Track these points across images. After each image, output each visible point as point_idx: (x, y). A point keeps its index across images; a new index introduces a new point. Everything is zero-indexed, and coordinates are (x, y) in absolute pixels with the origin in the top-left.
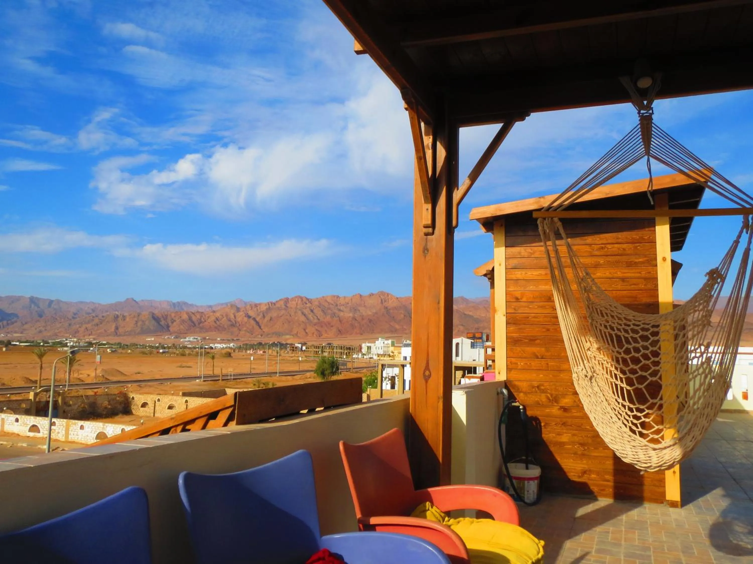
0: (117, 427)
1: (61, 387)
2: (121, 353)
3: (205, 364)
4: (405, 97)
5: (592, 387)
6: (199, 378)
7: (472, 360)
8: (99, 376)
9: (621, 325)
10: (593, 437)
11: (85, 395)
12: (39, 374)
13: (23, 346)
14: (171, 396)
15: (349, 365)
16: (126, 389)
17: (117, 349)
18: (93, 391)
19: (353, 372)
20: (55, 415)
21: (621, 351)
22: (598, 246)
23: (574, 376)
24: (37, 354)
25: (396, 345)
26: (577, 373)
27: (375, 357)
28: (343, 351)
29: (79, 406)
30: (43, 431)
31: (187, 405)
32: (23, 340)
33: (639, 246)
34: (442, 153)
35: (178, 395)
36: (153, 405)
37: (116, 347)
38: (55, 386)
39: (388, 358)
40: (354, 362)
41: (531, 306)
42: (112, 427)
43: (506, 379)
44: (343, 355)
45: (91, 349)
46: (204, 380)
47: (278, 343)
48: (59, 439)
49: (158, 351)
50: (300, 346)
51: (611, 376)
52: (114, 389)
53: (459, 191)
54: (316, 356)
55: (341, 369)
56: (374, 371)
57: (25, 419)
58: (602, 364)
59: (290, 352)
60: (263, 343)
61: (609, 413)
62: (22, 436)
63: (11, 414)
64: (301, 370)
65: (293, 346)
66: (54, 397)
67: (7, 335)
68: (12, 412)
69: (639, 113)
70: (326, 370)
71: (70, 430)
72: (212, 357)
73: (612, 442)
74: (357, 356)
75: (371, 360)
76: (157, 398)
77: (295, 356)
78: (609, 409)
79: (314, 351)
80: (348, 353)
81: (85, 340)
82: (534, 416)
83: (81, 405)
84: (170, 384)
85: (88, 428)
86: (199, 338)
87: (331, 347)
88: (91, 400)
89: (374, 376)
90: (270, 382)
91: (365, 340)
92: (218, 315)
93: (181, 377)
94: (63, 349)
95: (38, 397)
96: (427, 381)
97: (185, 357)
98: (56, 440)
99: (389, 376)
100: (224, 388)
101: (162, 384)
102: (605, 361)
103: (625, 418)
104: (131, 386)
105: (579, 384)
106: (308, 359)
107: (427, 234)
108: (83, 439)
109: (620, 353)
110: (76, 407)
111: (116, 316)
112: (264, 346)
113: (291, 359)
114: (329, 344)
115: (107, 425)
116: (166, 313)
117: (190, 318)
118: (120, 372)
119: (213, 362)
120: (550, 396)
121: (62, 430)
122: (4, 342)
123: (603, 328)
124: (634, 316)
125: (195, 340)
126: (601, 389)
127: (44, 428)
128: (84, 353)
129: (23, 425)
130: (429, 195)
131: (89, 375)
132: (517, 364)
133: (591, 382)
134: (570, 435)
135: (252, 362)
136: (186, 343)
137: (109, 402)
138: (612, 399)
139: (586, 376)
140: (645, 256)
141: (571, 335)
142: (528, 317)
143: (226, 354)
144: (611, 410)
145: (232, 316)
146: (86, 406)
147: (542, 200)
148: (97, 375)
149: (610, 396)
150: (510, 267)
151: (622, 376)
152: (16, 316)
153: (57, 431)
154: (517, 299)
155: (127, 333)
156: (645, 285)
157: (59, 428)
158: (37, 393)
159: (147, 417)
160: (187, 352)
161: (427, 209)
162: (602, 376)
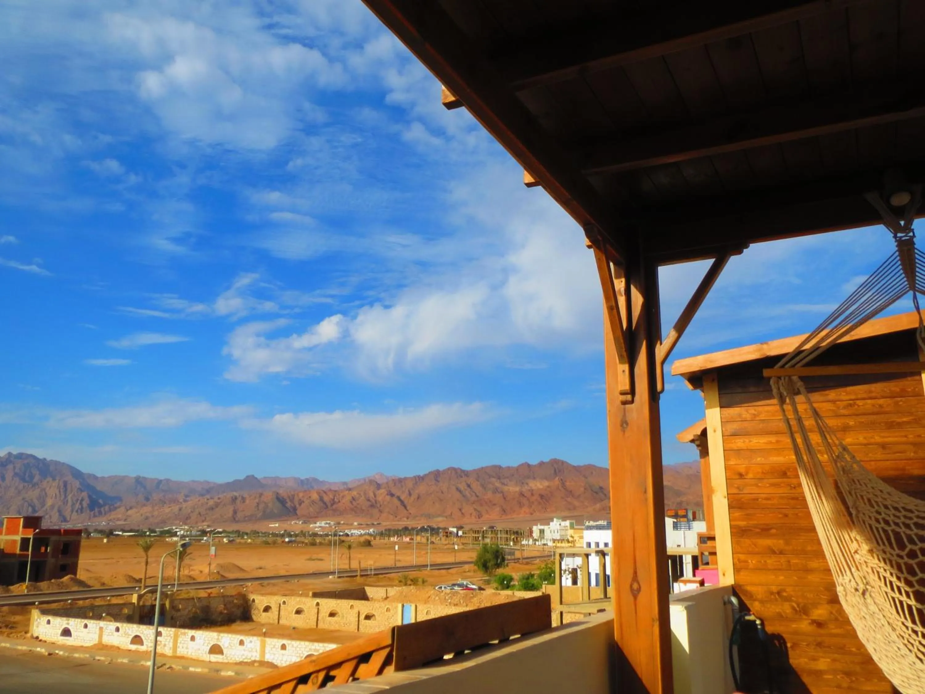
0: (234, 638)
1: (169, 587)
2: (240, 543)
3: (340, 555)
4: (589, 234)
5: (866, 605)
6: (333, 573)
7: (676, 546)
8: (214, 572)
9: (899, 517)
10: (863, 663)
11: (197, 598)
12: (144, 571)
13: (127, 536)
14: (299, 598)
15: (518, 555)
16: (245, 589)
17: (235, 538)
18: (206, 592)
19: (522, 564)
20: (162, 623)
21: (903, 553)
22: (845, 403)
23: (839, 589)
24: (142, 546)
25: (575, 527)
26: (842, 585)
27: (550, 544)
28: (509, 536)
29: (189, 611)
30: (147, 643)
31: (318, 609)
32: (127, 528)
33: (901, 401)
34: (638, 299)
35: (307, 596)
36: (278, 609)
37: (234, 535)
38: (163, 586)
39: (567, 545)
40: (524, 550)
41: (760, 485)
42: (229, 638)
43: (733, 583)
44: (509, 540)
45: (205, 538)
46: (339, 576)
47: (429, 528)
48: (165, 653)
49: (283, 540)
50: (455, 530)
51: (892, 589)
52: (231, 590)
53: (662, 345)
54: (475, 543)
55: (508, 560)
56: (549, 562)
57: (127, 628)
58: (878, 572)
59: (443, 539)
60: (410, 528)
61: (894, 642)
62: (122, 650)
63: (111, 621)
64: (457, 561)
65: (447, 531)
66: (161, 599)
67: (109, 524)
68: (112, 619)
69: (895, 237)
70: (490, 561)
71: (179, 641)
72: (348, 547)
73: (902, 683)
74: (527, 542)
75: (544, 546)
76: (282, 601)
77: (449, 544)
78: (894, 637)
79: (473, 537)
80: (515, 539)
81: (198, 527)
82: (776, 633)
83: (192, 609)
84: (298, 581)
85: (200, 639)
86: (332, 523)
87: (493, 531)
88: (205, 603)
89: (550, 568)
90: (419, 578)
91: (536, 522)
92: (355, 493)
93: (311, 572)
94: (172, 539)
95: (143, 600)
96: (635, 597)
97: (314, 547)
98: (163, 655)
99: (569, 568)
100: (363, 587)
101: (288, 581)
102: (882, 569)
103: (919, 650)
104: (252, 584)
105: (847, 600)
106: (465, 548)
107: (624, 403)
108: (193, 654)
109: (901, 557)
110: (186, 611)
111: (234, 497)
112: (411, 532)
113: (445, 547)
114: (493, 527)
115: (222, 635)
116: (293, 493)
117: (321, 499)
118: (239, 567)
119: (350, 553)
120: (795, 606)
121: (169, 642)
122: (105, 532)
123: (873, 523)
124: (916, 506)
125: (327, 525)
126: (880, 608)
127: (149, 639)
128: (197, 544)
129: (124, 635)
130: (625, 354)
131: (201, 572)
132: (746, 562)
133: (865, 598)
134: (829, 660)
135: (397, 552)
136: (316, 529)
137: (225, 605)
138: (897, 623)
139: (857, 590)
140: (911, 414)
141: (829, 533)
142: (757, 499)
143: (364, 542)
144: (896, 637)
145: (371, 495)
146: (198, 611)
147: (765, 346)
148: (212, 571)
149: (893, 617)
150: (729, 434)
151: (908, 589)
152: (120, 499)
153: (163, 643)
154: (741, 475)
155: (246, 518)
156: (915, 452)
157: (166, 639)
158: (141, 595)
159: (270, 624)
160: (318, 541)
161: (624, 371)
162: (879, 590)
